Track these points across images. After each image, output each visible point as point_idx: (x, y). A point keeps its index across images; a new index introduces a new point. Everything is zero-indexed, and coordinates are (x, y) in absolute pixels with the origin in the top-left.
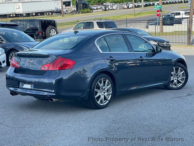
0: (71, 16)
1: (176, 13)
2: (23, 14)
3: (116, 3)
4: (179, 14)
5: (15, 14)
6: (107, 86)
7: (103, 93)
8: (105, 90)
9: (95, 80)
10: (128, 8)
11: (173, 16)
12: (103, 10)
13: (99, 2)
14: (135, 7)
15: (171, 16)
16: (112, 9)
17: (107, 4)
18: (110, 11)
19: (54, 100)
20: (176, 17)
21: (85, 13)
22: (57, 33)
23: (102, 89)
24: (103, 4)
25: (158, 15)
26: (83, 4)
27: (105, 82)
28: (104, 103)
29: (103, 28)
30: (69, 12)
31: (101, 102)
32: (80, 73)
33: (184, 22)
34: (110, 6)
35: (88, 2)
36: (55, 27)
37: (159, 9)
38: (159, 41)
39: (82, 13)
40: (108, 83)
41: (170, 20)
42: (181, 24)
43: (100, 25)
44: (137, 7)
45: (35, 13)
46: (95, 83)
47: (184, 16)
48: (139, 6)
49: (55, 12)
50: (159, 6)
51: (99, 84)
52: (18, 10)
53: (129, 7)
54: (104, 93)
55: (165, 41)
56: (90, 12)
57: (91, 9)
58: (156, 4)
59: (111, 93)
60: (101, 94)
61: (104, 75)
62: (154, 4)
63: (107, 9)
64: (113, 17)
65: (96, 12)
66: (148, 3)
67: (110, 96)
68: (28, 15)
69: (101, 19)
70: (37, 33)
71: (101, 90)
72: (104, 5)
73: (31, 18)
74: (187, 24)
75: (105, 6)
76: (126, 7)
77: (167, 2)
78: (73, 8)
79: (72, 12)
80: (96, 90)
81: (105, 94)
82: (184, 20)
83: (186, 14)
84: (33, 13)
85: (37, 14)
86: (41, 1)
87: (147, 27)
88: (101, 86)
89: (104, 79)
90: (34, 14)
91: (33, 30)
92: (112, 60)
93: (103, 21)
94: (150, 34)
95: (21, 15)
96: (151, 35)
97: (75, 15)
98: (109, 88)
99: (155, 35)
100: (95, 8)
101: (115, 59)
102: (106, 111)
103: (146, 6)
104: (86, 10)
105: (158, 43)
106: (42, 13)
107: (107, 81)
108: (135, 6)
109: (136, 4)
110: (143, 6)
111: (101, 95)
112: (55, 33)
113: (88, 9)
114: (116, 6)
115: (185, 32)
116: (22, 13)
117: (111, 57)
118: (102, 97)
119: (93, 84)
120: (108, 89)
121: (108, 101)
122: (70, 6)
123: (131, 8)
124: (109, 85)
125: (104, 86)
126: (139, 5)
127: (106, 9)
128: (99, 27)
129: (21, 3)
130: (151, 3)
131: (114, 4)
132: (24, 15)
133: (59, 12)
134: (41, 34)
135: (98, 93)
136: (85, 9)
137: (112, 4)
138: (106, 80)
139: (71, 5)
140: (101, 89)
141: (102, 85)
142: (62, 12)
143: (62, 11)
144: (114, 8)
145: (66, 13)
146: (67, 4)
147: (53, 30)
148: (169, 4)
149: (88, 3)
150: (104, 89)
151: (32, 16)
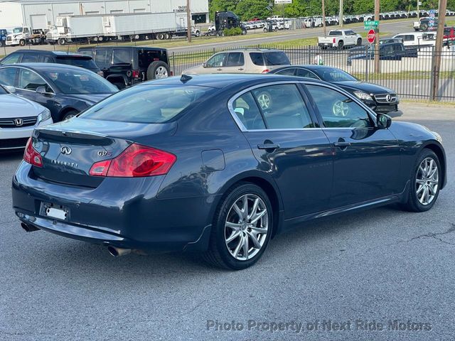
0: (205, 40)
1: (406, 36)
2: (117, 37)
3: (290, 16)
4: (412, 38)
5: (103, 37)
6: (258, 211)
7: (246, 231)
8: (252, 222)
9: (228, 198)
10: (313, 25)
11: (401, 42)
12: (265, 30)
13: (260, 14)
14: (326, 25)
15: (396, 42)
16: (282, 29)
17: (274, 19)
18: (279, 31)
19: (120, 251)
20: (406, 43)
21: (232, 35)
22: (170, 74)
23: (244, 219)
24: (266, 18)
25: (371, 40)
26: (229, 18)
27: (251, 204)
28: (250, 254)
29: (263, 65)
30: (202, 33)
31: (242, 252)
32: (196, 177)
33: (422, 53)
34: (278, 23)
35: (239, 15)
36: (167, 63)
37: (373, 28)
38: (374, 93)
39: (226, 35)
40: (259, 205)
41: (394, 49)
42: (417, 57)
43: (258, 59)
44: (330, 25)
45: (139, 35)
46: (226, 206)
47: (422, 42)
48: (333, 23)
49: (175, 34)
50: (373, 23)
51: (237, 208)
52: (108, 29)
53: (316, 25)
54: (250, 230)
55: (386, 92)
56: (242, 34)
57: (244, 29)
58: (365, 19)
59: (266, 229)
60: (241, 233)
61: (250, 186)
62: (361, 20)
63: (274, 27)
64: (285, 43)
65: (252, 33)
66: (351, 17)
67: (265, 236)
68: (126, 38)
69: (258, 47)
70: (130, 74)
71: (241, 223)
72: (267, 21)
73: (131, 44)
74: (431, 57)
75: (270, 22)
76: (309, 24)
77: (387, 16)
78: (209, 25)
79: (207, 33)
80: (228, 223)
81: (251, 234)
82: (422, 50)
83: (424, 37)
84: (135, 35)
85: (142, 37)
86: (151, 13)
87: (349, 63)
88: (240, 215)
89: (248, 197)
90: (137, 37)
91: (124, 68)
92: (269, 150)
93: (262, 51)
94: (355, 78)
95: (114, 39)
96: (358, 80)
97: (214, 39)
98: (263, 217)
99: (366, 80)
100: (251, 26)
101: (278, 147)
102: (252, 278)
103: (348, 22)
104: (233, 30)
105: (373, 97)
106: (152, 36)
107: (257, 200)
108: (327, 22)
109: (329, 19)
110: (341, 23)
111: (241, 235)
112: (166, 74)
113: (237, 28)
114: (290, 22)
115: (423, 72)
116: (115, 35)
117: (267, 142)
118: (245, 240)
119: (222, 208)
120: (259, 221)
121: (257, 250)
122: (205, 22)
123: (318, 26)
124: (261, 211)
125: (249, 213)
126: (334, 20)
127: (271, 27)
128: (255, 63)
129: (113, 17)
130: (358, 17)
131: (287, 19)
132: (120, 38)
133: (182, 34)
134: (137, 76)
135: (234, 232)
136: (233, 27)
137: (282, 19)
138: (255, 199)
139: (208, 21)
140: (241, 221)
141: (243, 210)
142: (189, 34)
143: (188, 32)
144: (287, 26)
145: (196, 36)
146: (199, 18)
147: (163, 68)
148: (391, 19)
149: (237, 17)
150: (250, 220)
151: (134, 40)
